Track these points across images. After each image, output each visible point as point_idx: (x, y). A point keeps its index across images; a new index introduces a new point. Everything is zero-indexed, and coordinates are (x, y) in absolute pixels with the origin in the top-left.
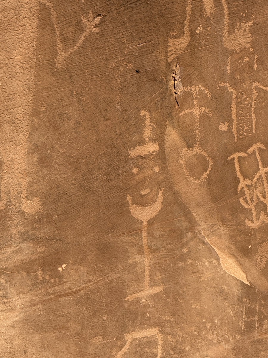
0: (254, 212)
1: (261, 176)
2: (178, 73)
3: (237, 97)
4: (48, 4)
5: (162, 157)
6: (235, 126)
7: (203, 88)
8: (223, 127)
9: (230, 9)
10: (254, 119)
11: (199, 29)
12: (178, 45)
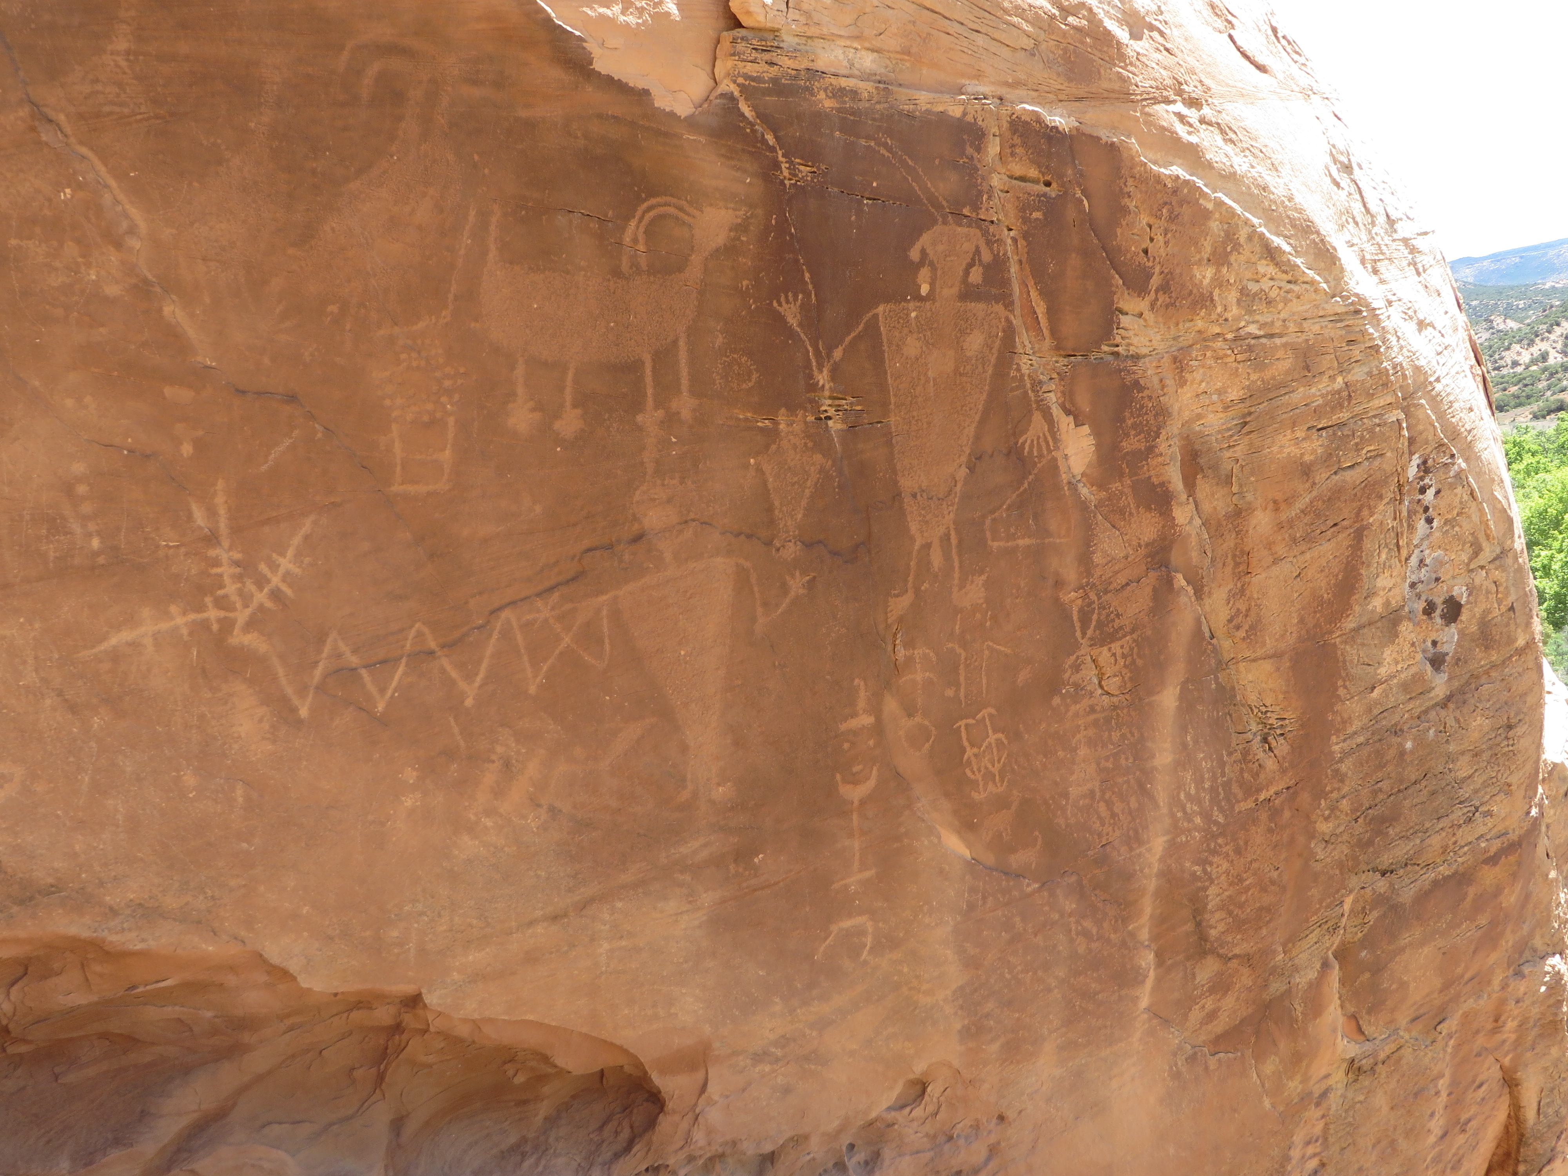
0: (981, 783)
1: (990, 744)
2: (899, 635)
3: (966, 659)
4: (747, 564)
5: (878, 729)
6: (962, 690)
7: (927, 651)
8: (950, 693)
9: (961, 562)
10: (984, 681)
11: (925, 586)
12: (901, 604)
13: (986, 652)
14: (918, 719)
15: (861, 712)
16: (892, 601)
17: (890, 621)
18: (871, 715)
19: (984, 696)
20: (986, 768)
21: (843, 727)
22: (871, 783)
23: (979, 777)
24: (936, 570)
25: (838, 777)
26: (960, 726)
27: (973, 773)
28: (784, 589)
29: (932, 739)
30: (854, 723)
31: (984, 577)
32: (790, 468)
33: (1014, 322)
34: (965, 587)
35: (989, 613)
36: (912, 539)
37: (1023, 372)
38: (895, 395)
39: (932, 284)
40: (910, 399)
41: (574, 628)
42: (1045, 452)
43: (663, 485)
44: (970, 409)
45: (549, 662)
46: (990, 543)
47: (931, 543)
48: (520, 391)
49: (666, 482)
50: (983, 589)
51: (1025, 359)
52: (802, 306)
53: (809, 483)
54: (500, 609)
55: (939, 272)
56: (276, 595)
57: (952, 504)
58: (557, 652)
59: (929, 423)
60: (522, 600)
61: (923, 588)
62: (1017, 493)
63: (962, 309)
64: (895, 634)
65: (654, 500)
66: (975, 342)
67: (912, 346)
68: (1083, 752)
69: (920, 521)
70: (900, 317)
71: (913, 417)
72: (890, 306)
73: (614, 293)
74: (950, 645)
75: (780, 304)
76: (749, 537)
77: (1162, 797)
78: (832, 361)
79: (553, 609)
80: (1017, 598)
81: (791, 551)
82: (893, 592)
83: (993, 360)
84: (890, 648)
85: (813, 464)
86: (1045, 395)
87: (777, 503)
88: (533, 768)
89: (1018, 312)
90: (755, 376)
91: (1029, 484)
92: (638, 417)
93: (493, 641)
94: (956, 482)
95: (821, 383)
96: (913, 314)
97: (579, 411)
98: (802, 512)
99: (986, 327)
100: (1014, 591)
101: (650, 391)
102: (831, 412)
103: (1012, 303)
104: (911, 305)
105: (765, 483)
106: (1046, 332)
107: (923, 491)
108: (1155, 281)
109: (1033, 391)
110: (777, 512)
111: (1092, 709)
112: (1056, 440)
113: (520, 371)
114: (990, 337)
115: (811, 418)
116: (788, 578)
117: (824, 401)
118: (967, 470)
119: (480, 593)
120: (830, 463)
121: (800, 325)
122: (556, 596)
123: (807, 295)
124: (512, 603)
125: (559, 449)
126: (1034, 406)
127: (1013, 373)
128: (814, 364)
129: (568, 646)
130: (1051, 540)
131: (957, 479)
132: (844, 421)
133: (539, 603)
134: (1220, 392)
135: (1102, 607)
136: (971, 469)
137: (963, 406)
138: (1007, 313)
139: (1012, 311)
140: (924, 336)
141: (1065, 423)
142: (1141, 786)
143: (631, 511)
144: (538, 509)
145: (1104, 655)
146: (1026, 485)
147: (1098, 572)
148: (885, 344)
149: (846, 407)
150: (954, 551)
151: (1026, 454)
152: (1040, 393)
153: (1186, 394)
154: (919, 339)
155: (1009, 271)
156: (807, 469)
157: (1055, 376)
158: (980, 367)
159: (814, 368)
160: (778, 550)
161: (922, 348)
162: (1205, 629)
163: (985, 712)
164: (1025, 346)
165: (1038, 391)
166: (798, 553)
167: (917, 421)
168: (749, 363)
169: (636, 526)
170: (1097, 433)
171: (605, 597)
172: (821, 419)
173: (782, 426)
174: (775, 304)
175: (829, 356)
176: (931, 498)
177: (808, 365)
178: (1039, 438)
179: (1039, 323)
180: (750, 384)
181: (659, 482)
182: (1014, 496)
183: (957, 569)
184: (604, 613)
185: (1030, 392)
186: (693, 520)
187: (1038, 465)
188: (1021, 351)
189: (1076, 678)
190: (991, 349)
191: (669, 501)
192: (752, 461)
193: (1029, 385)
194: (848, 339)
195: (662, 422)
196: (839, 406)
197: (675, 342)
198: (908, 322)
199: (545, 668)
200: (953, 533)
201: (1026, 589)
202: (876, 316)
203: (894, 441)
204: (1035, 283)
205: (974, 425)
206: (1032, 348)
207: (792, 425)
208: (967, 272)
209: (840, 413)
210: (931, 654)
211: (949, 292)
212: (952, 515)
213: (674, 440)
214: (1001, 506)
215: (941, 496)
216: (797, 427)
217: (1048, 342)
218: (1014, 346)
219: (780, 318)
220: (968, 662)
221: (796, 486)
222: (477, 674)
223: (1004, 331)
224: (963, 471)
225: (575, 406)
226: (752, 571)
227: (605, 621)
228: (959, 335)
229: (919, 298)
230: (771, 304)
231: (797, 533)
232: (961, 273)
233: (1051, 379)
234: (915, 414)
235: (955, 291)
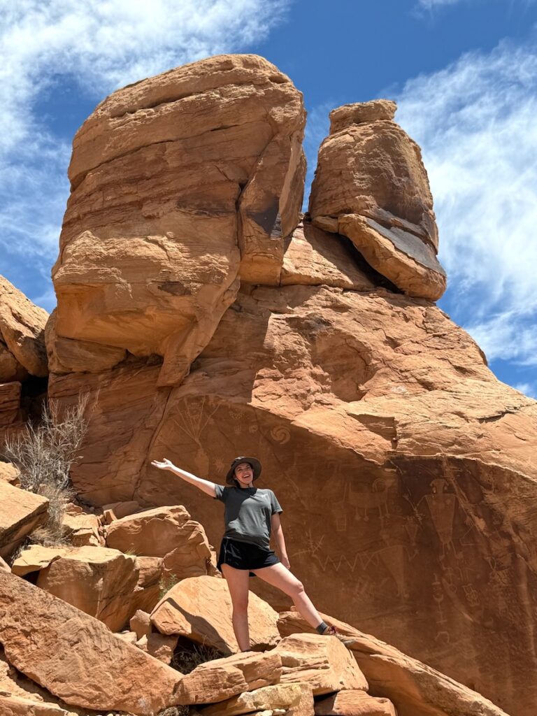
0: (472, 602)
1: (472, 592)
5: (442, 585)
6: (462, 579)
8: (459, 579)
10: (467, 577)
12: (442, 557)
13: (467, 570)
15: (437, 581)
16: (439, 556)
17: (440, 561)
18: (439, 582)
19: (468, 580)
20: (473, 599)
21: (433, 584)
22: (442, 598)
24: (450, 550)
25: (434, 597)
26: (463, 587)
27: (469, 599)
28: (414, 552)
29: (456, 590)
30: (435, 583)
31: (462, 552)
32: (411, 527)
33: (457, 497)
34: (458, 554)
35: (466, 560)
36: (442, 543)
37: (462, 507)
38: (432, 513)
39: (436, 491)
40: (436, 513)
41: (371, 557)
42: (472, 524)
44: (451, 516)
45: (367, 564)
46: (462, 544)
47: (447, 544)
48: (357, 513)
49: (386, 530)
50: (462, 555)
51: (462, 505)
52: (408, 496)
53: (416, 530)
54: (357, 553)
55: (437, 488)
56: (319, 548)
57: (451, 536)
58: (368, 562)
59: (441, 518)
60: (361, 552)
61: (447, 553)
63: (444, 495)
64: (442, 564)
65: (384, 533)
66: (448, 502)
67: (434, 503)
69: (443, 539)
70: (430, 497)
72: (427, 495)
73: (372, 496)
74: (457, 568)
75: (404, 496)
76: (405, 541)
78: (417, 506)
79: (367, 553)
80: (472, 558)
81: (414, 544)
82: (439, 553)
83: (454, 505)
84: (441, 567)
85: (416, 527)
87: (409, 534)
89: (458, 495)
90: (401, 509)
92: (379, 517)
93: (356, 559)
94: (450, 531)
95: (415, 510)
98: (415, 536)
99: (451, 498)
100: (471, 556)
101: (381, 513)
102: (418, 516)
103: (456, 493)
104: (432, 495)
105: (406, 530)
106: (467, 499)
107: (443, 532)
109: (466, 511)
110: (410, 536)
112: (474, 522)
114: (452, 500)
115: (414, 517)
116: (415, 550)
117: (416, 514)
119: (353, 550)
120: (420, 526)
121: (409, 500)
122: (367, 551)
123: (409, 494)
124: (359, 552)
125: (365, 523)
126: (467, 514)
127: (460, 508)
129: (370, 561)
130: (478, 544)
132: (421, 518)
133: (364, 552)
135: (497, 561)
136: (454, 528)
137: (448, 515)
139: (456, 495)
140: (437, 501)
141: (476, 518)
143: (380, 535)
144: (362, 534)
145: (500, 573)
146: (468, 532)
148: (428, 503)
150: (453, 546)
151: (467, 525)
152: (468, 512)
154: (435, 501)
155: (454, 487)
157: (471, 508)
158: (451, 507)
160: (411, 544)
161: (436, 503)
163: (469, 585)
164: (461, 502)
166: (416, 545)
167: (438, 518)
168: (399, 507)
169: (381, 538)
170: (485, 520)
171: (377, 552)
172: (416, 518)
173: (408, 519)
176: (445, 534)
177: (412, 507)
178: (470, 521)
179: (464, 497)
180: (400, 511)
181: (384, 530)
182: (466, 534)
183: (455, 550)
186: (392, 537)
187: (471, 527)
189: (493, 578)
190: (453, 503)
191: (387, 533)
192: (403, 526)
193: (464, 510)
195: (384, 518)
196: (420, 515)
197: (384, 504)
198: (432, 498)
200: (452, 542)
201: (474, 556)
202: (425, 497)
203: (434, 522)
204: (461, 489)
205: (452, 519)
206: (464, 502)
207: (410, 519)
208: (444, 488)
210: (452, 569)
211: (440, 492)
212: (451, 538)
213: (386, 522)
214: (463, 536)
215: (447, 534)
216: (412, 519)
217: (468, 502)
218: (459, 502)
219: (404, 499)
220: (462, 572)
221: (413, 531)
222: (354, 565)
223: (455, 499)
224: (451, 529)
225: (367, 516)
226: (406, 548)
227: (377, 556)
228: (445, 500)
229: (433, 493)
230: (402, 496)
231: (415, 540)
232: (442, 488)
234: (437, 516)
235: (442, 491)
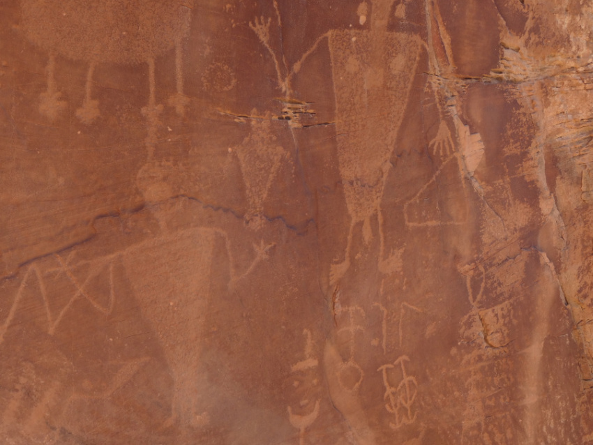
0: (397, 416)
1: (404, 384)
2: (338, 295)
3: (387, 316)
4: (224, 233)
5: (320, 370)
6: (384, 340)
7: (359, 308)
8: (375, 342)
9: (385, 238)
10: (401, 334)
11: (358, 256)
12: (339, 270)
13: (403, 311)
14: (351, 363)
15: (308, 356)
16: (333, 267)
17: (331, 283)
18: (315, 359)
19: (400, 345)
20: (401, 404)
21: (294, 368)
22: (314, 415)
23: (395, 411)
24: (367, 243)
25: (289, 409)
26: (382, 370)
27: (391, 407)
29: (361, 379)
30: (301, 366)
31: (402, 251)
32: (258, 156)
33: (428, 49)
34: (387, 258)
35: (406, 279)
36: (349, 217)
37: (433, 89)
38: (339, 102)
39: (368, 16)
40: (350, 106)
41: (87, 281)
42: (448, 153)
43: (160, 166)
44: (395, 116)
45: (66, 308)
46: (407, 223)
47: (363, 221)
48: (50, 82)
49: (163, 163)
50: (401, 260)
51: (434, 79)
52: (270, 28)
53: (272, 170)
54: (28, 262)
55: (373, 7)
57: (379, 192)
58: (72, 300)
59: (363, 126)
60: (46, 256)
61: (356, 257)
62: (427, 184)
63: (390, 37)
64: (334, 294)
65: (153, 177)
66: (399, 63)
67: (353, 64)
68: (473, 392)
69: (355, 204)
70: (344, 41)
71: (352, 120)
72: (336, 32)
73: (127, 8)
74: (376, 304)
75: (254, 25)
76: (226, 211)
77: (529, 430)
78: (292, 73)
79: (70, 264)
80: (426, 268)
81: (258, 224)
82: (334, 260)
83: (412, 78)
84: (330, 305)
85: (276, 154)
86: (450, 108)
87: (248, 185)
88: (49, 397)
89: (430, 41)
90: (234, 82)
91: (437, 177)
92: (142, 109)
93: (21, 289)
94: (382, 173)
95: (284, 89)
96: (354, 39)
97: (96, 102)
98: (266, 192)
99: (407, 52)
100: (424, 262)
101: (152, 89)
102: (291, 113)
103: (426, 34)
104: (352, 32)
105: (239, 167)
106: (450, 59)
107: (358, 180)
108: (529, 24)
109: (441, 104)
110: (247, 192)
111: (480, 358)
112: (457, 144)
113: (51, 67)
114: (410, 60)
115: (275, 118)
116: (255, 246)
117: (285, 104)
118: (391, 165)
119: (12, 249)
120: (289, 154)
121: (269, 42)
122: (73, 254)
123: (275, 18)
124: (37, 258)
125: (79, 132)
126: (441, 116)
127: (426, 89)
128: (279, 74)
129: (81, 295)
130: (452, 223)
131: (384, 171)
132: (301, 122)
133: (59, 259)
134: (574, 113)
135: (488, 277)
136: (394, 163)
137: (389, 114)
138: (423, 42)
139: (426, 41)
140: (362, 56)
141: (463, 130)
142: (515, 421)
143: (134, 186)
144: (61, 181)
145: (489, 315)
146: (434, 178)
147: (485, 250)
148: (332, 61)
149: (301, 110)
150: (380, 229)
151: (434, 153)
152: (446, 106)
153: (550, 113)
154: (357, 59)
155: (425, 9)
156: (271, 158)
157: (456, 93)
158: (402, 83)
159: (279, 77)
160: (247, 222)
161: (359, 66)
162: (563, 298)
163: (401, 359)
164: (435, 69)
165: (444, 105)
166: (262, 226)
167: (355, 123)
168: (229, 71)
169: (138, 199)
170: (486, 140)
171: (112, 256)
172: (282, 118)
173: (253, 123)
174: (250, 24)
175: (290, 68)
176: (363, 186)
177: (274, 76)
178: (444, 142)
179: (445, 52)
180: (230, 87)
181: (157, 163)
182: (426, 186)
183: (382, 243)
184: (111, 268)
185: (438, 105)
186: (183, 195)
187: (444, 163)
188: (432, 73)
189: (468, 333)
190: (411, 70)
191: (165, 179)
192: (230, 150)
193: (437, 100)
194: (304, 56)
195: (160, 114)
196: (297, 109)
197: (173, 50)
198: (350, 45)
199: (62, 313)
200: (379, 214)
201: (433, 261)
202: (326, 38)
203: (337, 139)
204: (443, 21)
205: (397, 129)
206: (440, 71)
207: (261, 122)
208: (394, 8)
209: (297, 115)
210: (362, 311)
211: (380, 23)
212: (379, 200)
213: (170, 130)
214: (415, 195)
215: (371, 184)
216: (265, 124)
217: (451, 68)
218: (427, 69)
219: (254, 36)
220: (389, 318)
221: (263, 172)
222: (6, 317)
223: (420, 56)
224: (388, 166)
225: (93, 98)
226: (227, 239)
227: (111, 276)
228: (387, 58)
229: (358, 26)
230: (247, 24)
231: (262, 209)
232: (390, 9)
233: (453, 96)
234: (353, 118)
235: (385, 22)
